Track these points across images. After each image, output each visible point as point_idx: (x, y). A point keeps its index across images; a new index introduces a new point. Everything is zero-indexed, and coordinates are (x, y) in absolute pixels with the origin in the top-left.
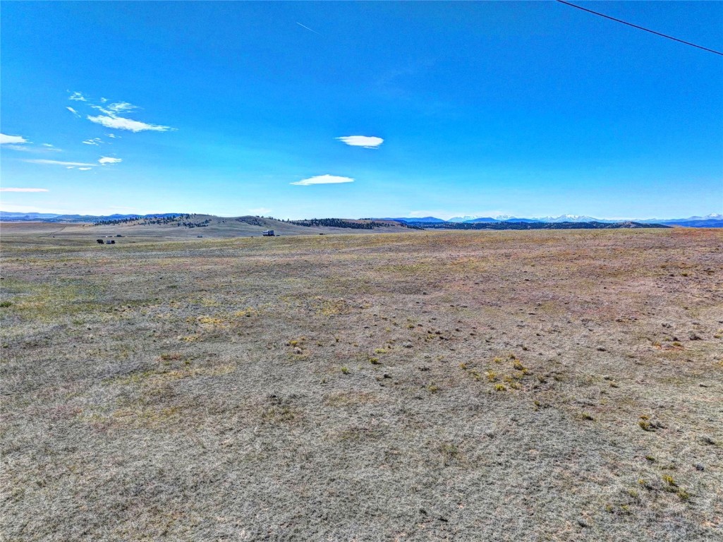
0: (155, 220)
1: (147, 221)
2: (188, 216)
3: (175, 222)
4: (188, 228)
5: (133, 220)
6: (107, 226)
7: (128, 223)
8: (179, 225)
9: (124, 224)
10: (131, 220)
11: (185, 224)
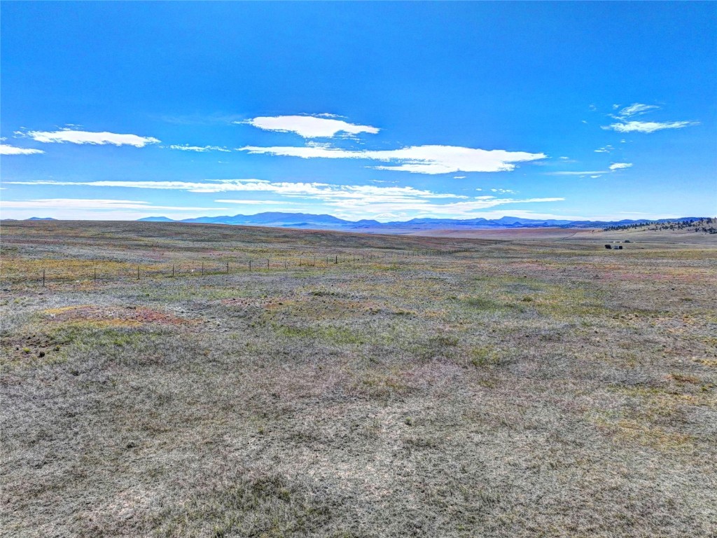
0: (668, 226)
1: (659, 226)
2: (709, 220)
3: (692, 228)
4: (708, 233)
5: (643, 225)
6: (616, 232)
7: (638, 229)
8: (697, 230)
9: (634, 229)
10: (641, 225)
11: (705, 230)
